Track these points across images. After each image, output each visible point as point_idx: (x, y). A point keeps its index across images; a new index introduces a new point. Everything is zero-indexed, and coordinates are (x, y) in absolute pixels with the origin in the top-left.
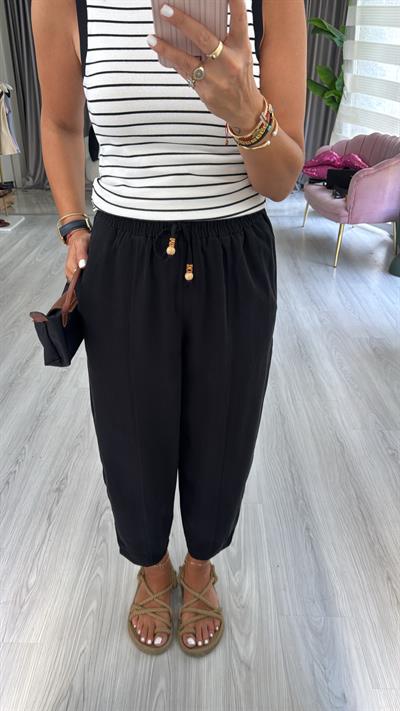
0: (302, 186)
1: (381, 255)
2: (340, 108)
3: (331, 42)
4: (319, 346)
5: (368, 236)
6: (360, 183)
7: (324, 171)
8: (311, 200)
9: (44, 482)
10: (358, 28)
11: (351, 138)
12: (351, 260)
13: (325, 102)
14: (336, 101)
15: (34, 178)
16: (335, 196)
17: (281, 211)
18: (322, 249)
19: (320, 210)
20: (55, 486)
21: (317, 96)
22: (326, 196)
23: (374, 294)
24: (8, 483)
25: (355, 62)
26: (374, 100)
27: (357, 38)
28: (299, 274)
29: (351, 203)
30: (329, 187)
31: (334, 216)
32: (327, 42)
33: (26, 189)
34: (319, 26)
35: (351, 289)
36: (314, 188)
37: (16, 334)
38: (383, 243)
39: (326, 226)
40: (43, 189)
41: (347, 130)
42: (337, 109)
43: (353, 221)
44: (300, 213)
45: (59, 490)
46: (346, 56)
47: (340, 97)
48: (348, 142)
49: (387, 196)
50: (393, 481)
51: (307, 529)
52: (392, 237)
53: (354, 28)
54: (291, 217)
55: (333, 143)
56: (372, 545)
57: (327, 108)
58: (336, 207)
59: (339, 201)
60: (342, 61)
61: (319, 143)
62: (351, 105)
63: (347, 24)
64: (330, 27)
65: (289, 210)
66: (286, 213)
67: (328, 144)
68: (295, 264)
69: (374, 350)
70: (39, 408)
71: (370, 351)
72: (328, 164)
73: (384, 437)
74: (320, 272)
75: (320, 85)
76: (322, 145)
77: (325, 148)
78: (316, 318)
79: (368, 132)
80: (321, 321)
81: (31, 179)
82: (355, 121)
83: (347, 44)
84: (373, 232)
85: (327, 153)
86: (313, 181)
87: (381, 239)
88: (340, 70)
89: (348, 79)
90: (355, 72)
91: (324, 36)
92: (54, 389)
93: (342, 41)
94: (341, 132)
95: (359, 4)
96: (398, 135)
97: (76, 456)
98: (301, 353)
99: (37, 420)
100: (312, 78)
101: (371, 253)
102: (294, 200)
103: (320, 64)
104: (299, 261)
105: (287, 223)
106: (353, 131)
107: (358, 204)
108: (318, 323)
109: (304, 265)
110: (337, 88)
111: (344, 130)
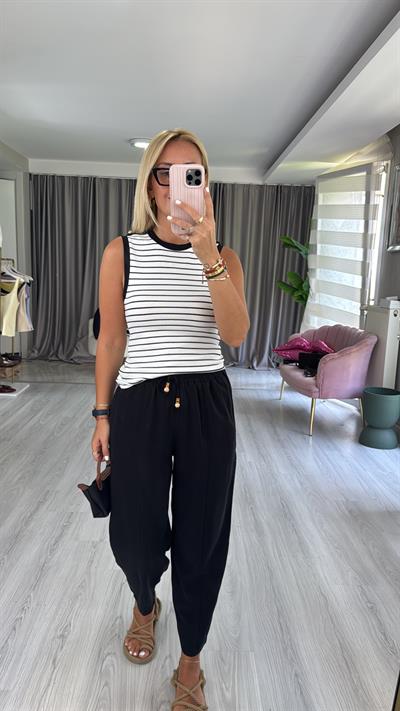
0: (278, 365)
1: (351, 427)
2: (308, 306)
3: (298, 255)
4: (301, 508)
5: (338, 409)
6: (327, 365)
7: (296, 354)
8: (286, 376)
9: (48, 630)
10: (319, 246)
11: (317, 327)
12: (324, 430)
13: (294, 300)
14: (304, 298)
15: (39, 350)
16: (306, 375)
17: (260, 385)
18: (298, 420)
19: (294, 386)
20: (59, 633)
21: (287, 294)
22: (299, 375)
23: (347, 461)
24: (14, 629)
25: (318, 270)
26: (335, 298)
27: (318, 253)
28: (279, 440)
29: (320, 381)
30: (301, 367)
31: (307, 392)
32: (294, 254)
33: (30, 360)
34: (288, 242)
35: (325, 455)
36: (288, 367)
37: (21, 491)
38: (352, 416)
39: (300, 400)
40: (46, 360)
41: (313, 322)
42: (305, 305)
43: (323, 396)
44: (277, 387)
45: (62, 636)
46: (311, 266)
47: (307, 297)
48: (315, 331)
49: (351, 376)
50: (373, 632)
51: (296, 675)
52: (359, 411)
53: (316, 246)
54: (269, 391)
55: (302, 331)
56: (356, 691)
57: (297, 304)
58: (308, 384)
59: (310, 380)
60: (307, 270)
61: (290, 332)
62: (316, 302)
63: (310, 243)
64: (297, 243)
65: (268, 384)
66: (265, 388)
67: (299, 332)
68: (275, 432)
69: (350, 512)
70: (42, 560)
71: (347, 512)
72: (299, 348)
73: (363, 593)
74: (297, 439)
75: (290, 286)
76: (294, 333)
77: (296, 335)
78: (296, 480)
79: (332, 323)
80: (301, 484)
81: (36, 352)
82: (320, 315)
83: (311, 258)
84: (342, 407)
85: (296, 339)
86: (287, 361)
87: (350, 412)
88: (306, 276)
89: (313, 282)
90: (318, 277)
91: (291, 249)
92: (56, 542)
93: (307, 254)
94: (309, 322)
95: (319, 229)
96: (358, 327)
97: (78, 605)
98: (285, 512)
99: (41, 570)
100: (284, 280)
101: (342, 425)
102: (271, 376)
103: (289, 269)
104: (278, 429)
105: (266, 396)
106: (319, 323)
107: (326, 382)
108: (298, 485)
109: (283, 433)
110: (305, 289)
111: (311, 321)
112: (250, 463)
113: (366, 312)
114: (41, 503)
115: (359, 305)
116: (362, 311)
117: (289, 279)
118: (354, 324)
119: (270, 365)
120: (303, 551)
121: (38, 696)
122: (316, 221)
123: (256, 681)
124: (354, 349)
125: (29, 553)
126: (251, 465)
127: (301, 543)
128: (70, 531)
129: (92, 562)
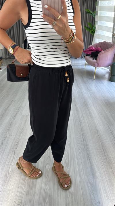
0: (84, 57)
1: (107, 76)
2: (95, 35)
3: (92, 16)
4: (90, 102)
6: (101, 56)
7: (90, 52)
8: (87, 61)
9: (12, 143)
10: (99, 12)
11: (98, 43)
12: (99, 77)
13: (90, 33)
14: (93, 32)
16: (94, 59)
18: (90, 75)
19: (90, 63)
20: (16, 144)
21: (88, 31)
22: (91, 59)
23: (105, 87)
24: (2, 143)
25: (98, 21)
26: (104, 32)
27: (99, 15)
28: (84, 82)
29: (98, 61)
30: (92, 57)
31: (94, 65)
32: (90, 16)
33: (6, 59)
34: (88, 11)
35: (99, 85)
36: (88, 57)
37: (4, 100)
38: (108, 72)
39: (91, 68)
40: (11, 59)
41: (97, 41)
42: (94, 35)
43: (99, 66)
44: (84, 64)
45: (17, 145)
46: (96, 20)
47: (95, 31)
48: (97, 44)
49: (108, 59)
50: (112, 140)
51: (88, 154)
52: (110, 70)
53: (98, 12)
54: (81, 65)
55: (93, 44)
56: (106, 159)
57: (91, 35)
58: (94, 62)
59: (95, 61)
60: (95, 21)
62: (98, 33)
63: (96, 11)
64: (91, 12)
65: (81, 63)
66: (80, 64)
67: (91, 45)
69: (106, 103)
70: (11, 121)
71: (105, 103)
72: (92, 50)
73: (109, 128)
74: (90, 81)
75: (89, 28)
76: (90, 45)
77: (91, 46)
78: (89, 94)
79: (103, 41)
80: (91, 95)
81: (7, 56)
82: (99, 38)
83: (96, 16)
84: (105, 69)
85: (91, 47)
86: (87, 55)
87: (107, 71)
88: (94, 24)
89: (97, 26)
90: (98, 24)
91: (89, 14)
92: (15, 116)
93: (95, 16)
94: (95, 41)
95: (99, 5)
96: (111, 42)
97: (21, 135)
98: (85, 104)
99: (10, 125)
100: (87, 26)
101: (104, 75)
102: (82, 61)
103: (89, 22)
104: (84, 78)
105: (80, 67)
106: (98, 41)
107: (100, 62)
108: (90, 95)
109: (85, 79)
110: (94, 29)
111: (96, 40)
112: (75, 89)
113: (114, 36)
114: (10, 104)
115: (112, 34)
116: (113, 36)
117: (88, 25)
118: (110, 41)
119: (82, 57)
120: (90, 116)
121: (10, 164)
122: (98, 2)
123: (76, 157)
124: (110, 49)
125: (7, 120)
126: (75, 90)
127: (90, 113)
128: (19, 113)
129: (26, 122)
